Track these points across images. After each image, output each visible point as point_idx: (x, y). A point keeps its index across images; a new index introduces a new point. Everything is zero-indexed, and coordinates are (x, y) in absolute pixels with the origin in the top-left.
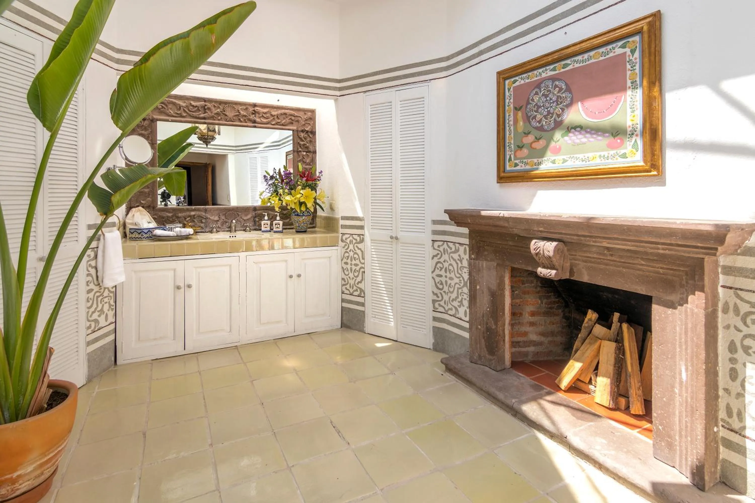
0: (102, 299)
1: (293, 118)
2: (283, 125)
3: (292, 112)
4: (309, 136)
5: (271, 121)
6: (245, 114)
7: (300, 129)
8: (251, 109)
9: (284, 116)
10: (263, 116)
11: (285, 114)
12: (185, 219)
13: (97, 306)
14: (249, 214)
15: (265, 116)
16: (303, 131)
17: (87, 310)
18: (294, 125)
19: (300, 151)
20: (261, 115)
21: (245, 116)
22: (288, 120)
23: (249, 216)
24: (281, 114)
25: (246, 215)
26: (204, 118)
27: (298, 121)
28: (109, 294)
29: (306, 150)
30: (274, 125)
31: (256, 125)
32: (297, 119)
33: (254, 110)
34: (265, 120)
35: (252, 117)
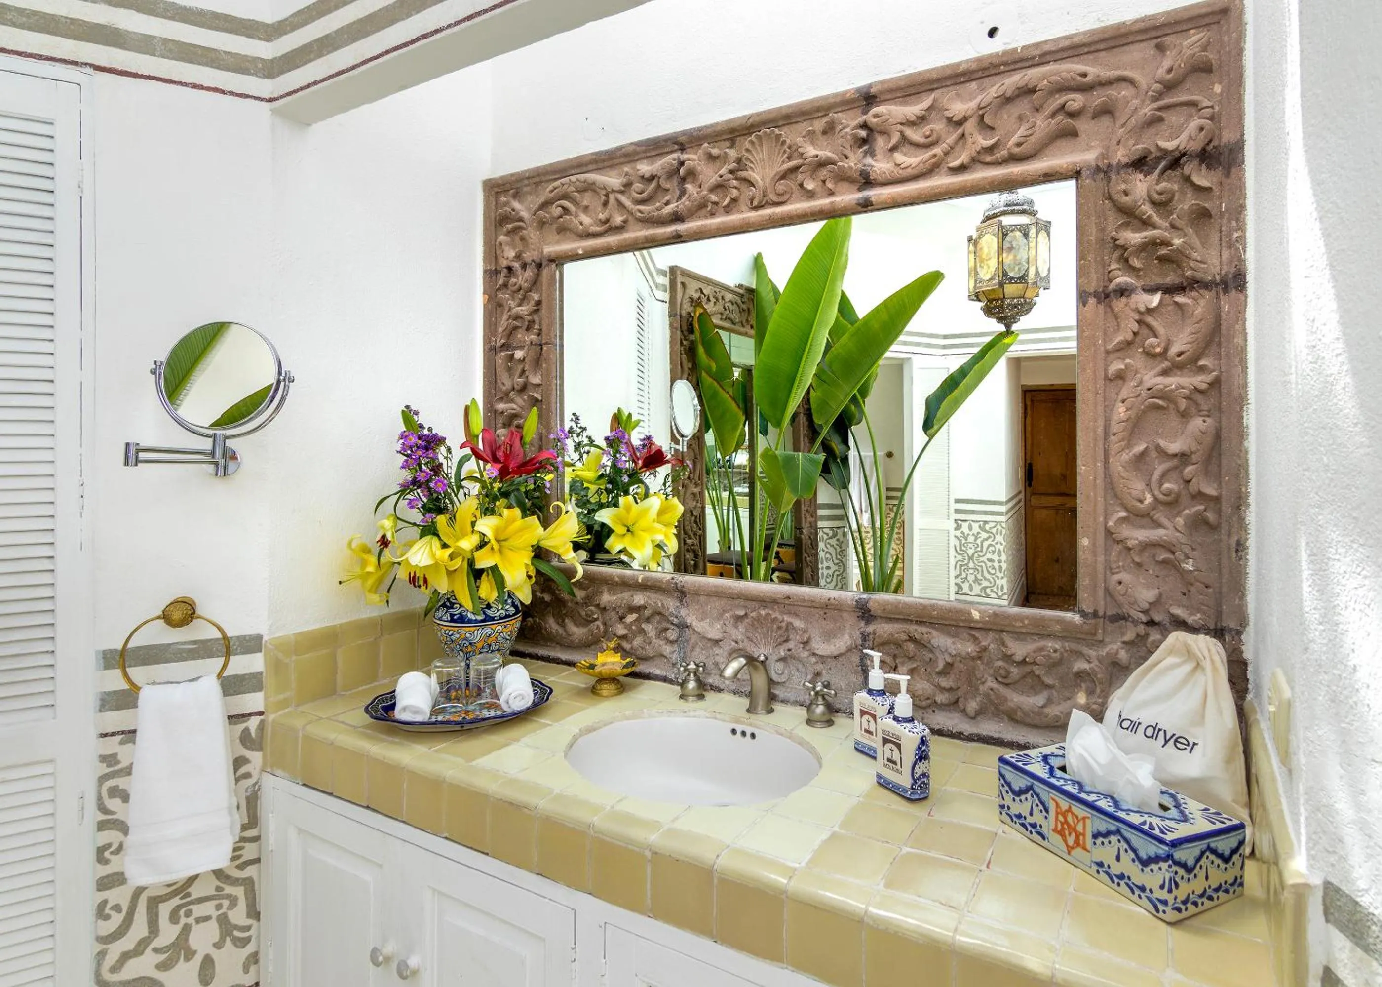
0: (179, 907)
1: (1076, 101)
2: (1014, 159)
3: (1071, 68)
4: (1188, 179)
5: (946, 154)
6: (825, 153)
7: (1121, 155)
8: (850, 122)
9: (1023, 106)
10: (905, 140)
11: (1028, 91)
12: (622, 618)
13: (154, 928)
14: (841, 629)
15: (915, 135)
16: (1140, 164)
17: (100, 947)
18: (1083, 136)
19: (1123, 292)
20: (895, 138)
21: (822, 164)
22: (1043, 125)
23: (841, 643)
24: (1007, 100)
25: (829, 636)
26: (677, 218)
27: (1106, 111)
28: (218, 889)
29: (1171, 279)
30: (962, 169)
31: (873, 194)
32: (1098, 98)
33: (865, 126)
34: (910, 160)
35: (854, 161)
